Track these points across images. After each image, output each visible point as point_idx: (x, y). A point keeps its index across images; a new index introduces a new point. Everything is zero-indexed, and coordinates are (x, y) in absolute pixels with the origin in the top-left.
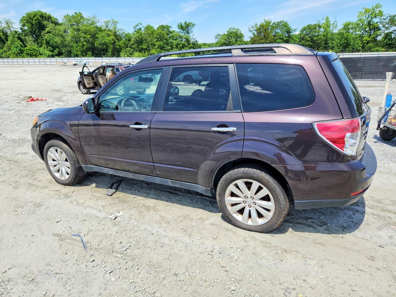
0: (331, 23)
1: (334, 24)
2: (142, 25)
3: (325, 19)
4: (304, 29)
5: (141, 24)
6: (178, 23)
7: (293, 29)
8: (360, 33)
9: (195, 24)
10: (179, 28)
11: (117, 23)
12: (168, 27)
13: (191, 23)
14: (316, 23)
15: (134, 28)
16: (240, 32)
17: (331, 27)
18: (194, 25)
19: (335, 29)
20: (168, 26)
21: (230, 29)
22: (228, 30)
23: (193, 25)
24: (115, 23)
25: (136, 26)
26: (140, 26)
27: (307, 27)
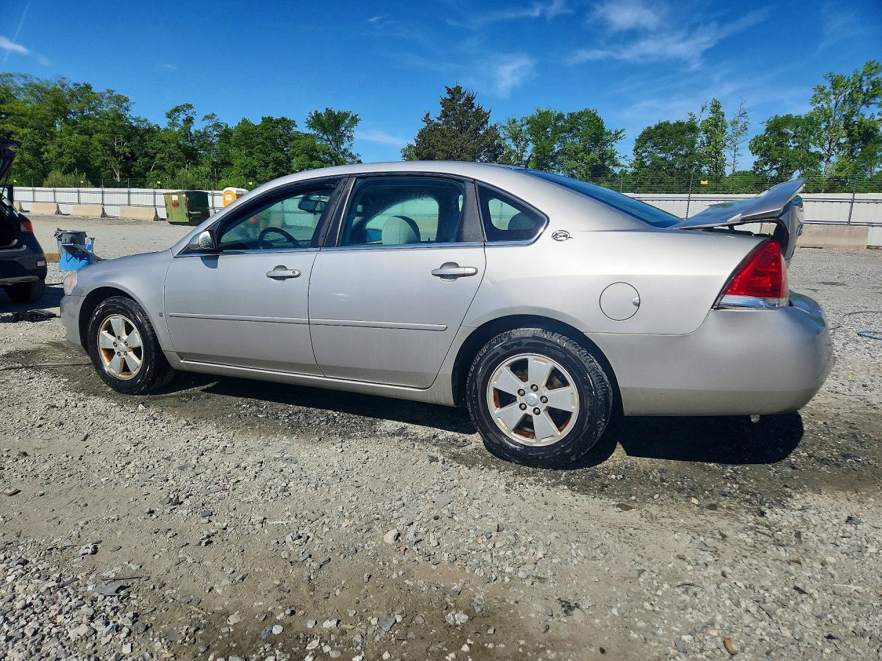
0: (728, 119)
1: (735, 123)
2: (193, 110)
3: (709, 106)
4: (647, 137)
5: (190, 106)
6: (310, 113)
8: (819, 149)
9: (358, 117)
10: (311, 126)
11: (126, 100)
12: (286, 123)
13: (346, 115)
14: (685, 119)
15: (169, 116)
17: (729, 130)
18: (354, 120)
19: (741, 138)
20: (284, 119)
23: (353, 118)
24: (120, 100)
25: (177, 110)
26: (190, 112)
27: (657, 128)
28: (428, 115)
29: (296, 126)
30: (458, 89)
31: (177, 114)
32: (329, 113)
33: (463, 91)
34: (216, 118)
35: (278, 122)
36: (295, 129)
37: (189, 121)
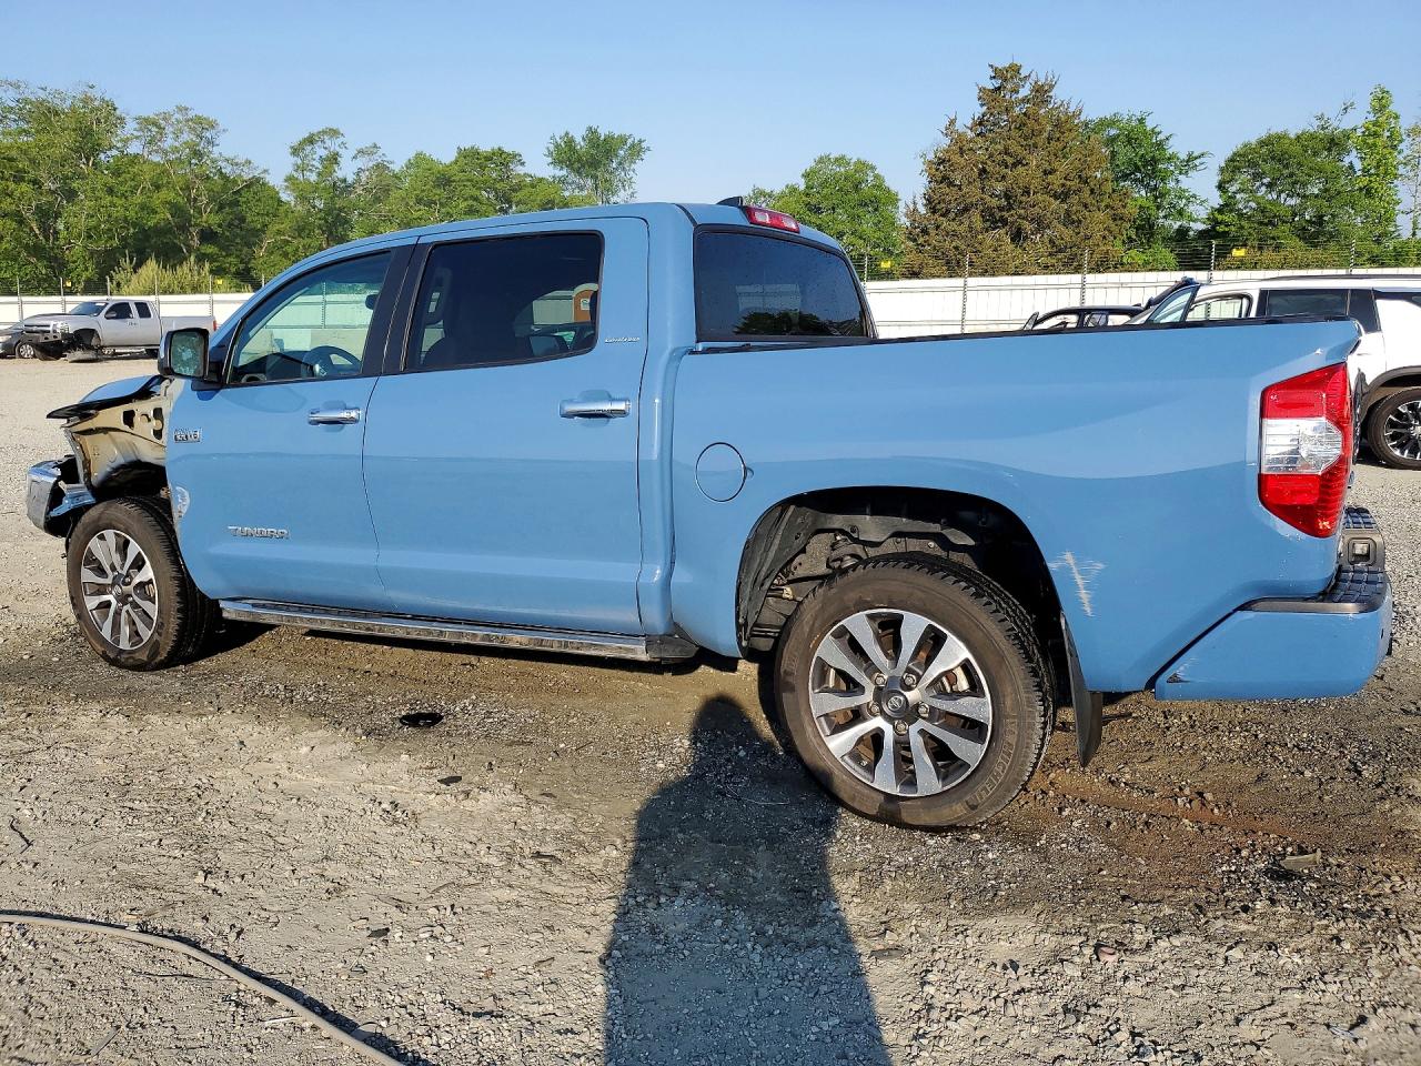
0: (1407, 123)
2: (341, 139)
3: (1366, 101)
5: (334, 133)
6: (553, 138)
7: (1183, 156)
10: (558, 162)
11: (212, 125)
13: (623, 140)
15: (295, 151)
16: (877, 177)
17: (1405, 146)
18: (637, 150)
20: (501, 152)
21: (821, 160)
22: (809, 164)
23: (633, 146)
24: (202, 125)
25: (311, 140)
26: (333, 145)
28: (952, 122)
29: (523, 164)
30: (1015, 69)
31: (308, 148)
32: (592, 136)
33: (1024, 73)
34: (380, 153)
35: (488, 159)
36: (520, 170)
37: (334, 159)
